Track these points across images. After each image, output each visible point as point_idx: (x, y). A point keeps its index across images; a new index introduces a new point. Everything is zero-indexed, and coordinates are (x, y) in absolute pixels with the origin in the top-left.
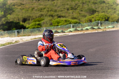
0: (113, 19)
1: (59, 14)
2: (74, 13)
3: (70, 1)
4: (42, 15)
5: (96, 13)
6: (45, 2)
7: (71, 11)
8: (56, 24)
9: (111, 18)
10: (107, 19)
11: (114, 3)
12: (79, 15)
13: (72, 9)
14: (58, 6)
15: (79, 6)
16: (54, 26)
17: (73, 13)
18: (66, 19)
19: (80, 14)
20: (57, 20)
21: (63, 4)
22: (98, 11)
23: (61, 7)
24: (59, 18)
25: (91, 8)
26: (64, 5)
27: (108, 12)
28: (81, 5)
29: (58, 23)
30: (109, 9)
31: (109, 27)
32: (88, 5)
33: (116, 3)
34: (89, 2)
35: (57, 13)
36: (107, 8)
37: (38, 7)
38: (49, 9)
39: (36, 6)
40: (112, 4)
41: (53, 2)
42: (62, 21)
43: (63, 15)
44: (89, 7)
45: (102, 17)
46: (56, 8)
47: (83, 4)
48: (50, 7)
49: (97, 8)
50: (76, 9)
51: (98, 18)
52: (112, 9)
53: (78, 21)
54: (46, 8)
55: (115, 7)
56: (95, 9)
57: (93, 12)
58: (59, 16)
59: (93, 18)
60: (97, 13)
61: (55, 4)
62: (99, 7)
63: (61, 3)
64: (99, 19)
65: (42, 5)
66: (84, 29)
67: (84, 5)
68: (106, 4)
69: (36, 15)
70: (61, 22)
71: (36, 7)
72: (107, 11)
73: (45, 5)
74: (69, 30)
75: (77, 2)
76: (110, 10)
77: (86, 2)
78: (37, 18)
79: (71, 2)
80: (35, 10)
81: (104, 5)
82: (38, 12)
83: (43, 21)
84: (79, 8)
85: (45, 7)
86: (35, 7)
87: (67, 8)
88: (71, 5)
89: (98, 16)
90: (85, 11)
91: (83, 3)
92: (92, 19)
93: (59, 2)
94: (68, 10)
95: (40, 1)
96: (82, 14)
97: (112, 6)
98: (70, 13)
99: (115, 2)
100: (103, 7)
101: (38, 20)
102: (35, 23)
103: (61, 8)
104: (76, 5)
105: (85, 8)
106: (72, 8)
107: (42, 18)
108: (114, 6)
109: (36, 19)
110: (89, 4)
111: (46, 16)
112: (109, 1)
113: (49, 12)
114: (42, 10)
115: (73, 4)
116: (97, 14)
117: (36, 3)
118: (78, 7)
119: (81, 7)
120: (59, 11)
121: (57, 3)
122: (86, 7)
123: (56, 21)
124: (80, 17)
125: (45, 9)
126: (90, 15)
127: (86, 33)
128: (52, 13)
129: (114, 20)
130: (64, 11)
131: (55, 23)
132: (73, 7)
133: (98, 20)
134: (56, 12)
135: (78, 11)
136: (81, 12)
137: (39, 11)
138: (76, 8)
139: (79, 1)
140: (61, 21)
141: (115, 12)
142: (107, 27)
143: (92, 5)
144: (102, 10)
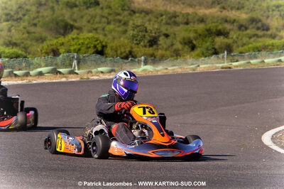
2: (13, 30)
5: (73, 33)
9: (112, 48)
10: (100, 48)
11: (126, 7)
12: (26, 35)
13: (8, 21)
15: (28, 10)
19: (28, 33)
22: (79, 29)
25: (61, 18)
27: (106, 32)
28: (34, 9)
30: (109, 23)
32: (52, 8)
33: (129, 7)
36: (104, 20)
40: (120, 11)
44: (55, 15)
45: (87, 42)
47: (38, 8)
49: (78, 20)
50: (20, 19)
51: (76, 47)
52: (117, 24)
55: (126, 19)
56: (72, 23)
57: (66, 28)
59: (63, 44)
60: (75, 31)
62: (82, 17)
67: (42, 9)
68: (102, 8)
72: (103, 29)
76: (112, 26)
81: (97, 11)
84: (26, 17)
88: (6, 8)
89: (76, 41)
90: (45, 25)
91: (41, 5)
96: (34, 33)
97: (118, 14)
99: (126, 5)
100: (93, 17)
104: (20, 7)
105: (43, 16)
106: (9, 18)
108: (124, 16)
110: (56, 7)
112: (110, 2)
115: (13, 4)
116: (75, 36)
118: (24, 15)
119: (34, 15)
122: (47, 16)
124: (29, 42)
126: (57, 38)
132: (12, 13)
135: (26, 24)
136: (32, 29)
138: (20, 15)
141: (125, 32)
143: (64, 11)
144: (89, 25)
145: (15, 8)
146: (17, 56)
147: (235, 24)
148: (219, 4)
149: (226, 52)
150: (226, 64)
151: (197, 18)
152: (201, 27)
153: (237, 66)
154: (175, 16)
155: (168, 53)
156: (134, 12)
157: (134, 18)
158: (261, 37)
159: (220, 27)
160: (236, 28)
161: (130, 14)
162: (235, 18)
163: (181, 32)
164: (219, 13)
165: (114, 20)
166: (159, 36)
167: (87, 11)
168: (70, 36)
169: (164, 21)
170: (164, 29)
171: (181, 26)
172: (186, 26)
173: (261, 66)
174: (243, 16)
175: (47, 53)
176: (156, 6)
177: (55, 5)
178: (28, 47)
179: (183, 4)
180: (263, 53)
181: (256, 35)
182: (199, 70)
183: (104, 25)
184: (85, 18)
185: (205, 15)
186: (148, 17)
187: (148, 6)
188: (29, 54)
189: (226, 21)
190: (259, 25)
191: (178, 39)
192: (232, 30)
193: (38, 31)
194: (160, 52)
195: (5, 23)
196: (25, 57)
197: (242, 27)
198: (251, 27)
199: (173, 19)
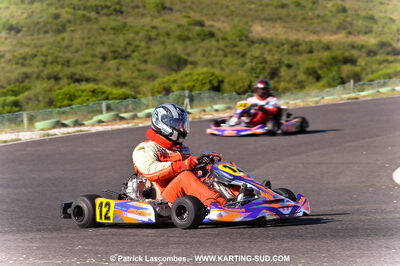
0: (234, 85)
1: (79, 72)
2: (122, 69)
3: (109, 34)
4: (26, 76)
5: (186, 68)
6: (36, 36)
7: (112, 63)
8: (66, 102)
9: (229, 83)
10: (216, 84)
11: (243, 38)
12: (136, 74)
13: (115, 58)
14: (73, 48)
15: (138, 46)
16: (60, 107)
17: (118, 69)
18: (96, 87)
20: (66, 89)
21: (88, 44)
22: (194, 64)
23: (83, 52)
24: (76, 84)
25: (173, 53)
26: (93, 44)
27: (223, 66)
28: (143, 44)
29: (71, 98)
30: (226, 56)
31: (216, 107)
32: (164, 43)
33: (247, 37)
34: (168, 35)
35: (71, 70)
36: (221, 52)
37: (14, 51)
38: (46, 56)
39: (10, 48)
40: (237, 41)
41: (59, 38)
42: (83, 91)
43: (90, 74)
44: (167, 50)
45: (201, 78)
46: (68, 55)
47: (147, 43)
48: (51, 51)
49: (192, 54)
50: (129, 56)
51: (190, 84)
52: (236, 56)
53: (129, 92)
54: (39, 54)
55: (244, 50)
56: (185, 57)
57: (179, 63)
58: (77, 77)
59: (175, 81)
60: (189, 66)
61: (66, 43)
62: (196, 51)
63: (83, 39)
64: (194, 86)
65: (28, 46)
66: (140, 114)
67: (152, 44)
68: (218, 40)
69: (9, 75)
70: (80, 96)
71: (9, 51)
72: (220, 63)
73: (36, 47)
74: (96, 118)
75: (130, 35)
76: (229, 59)
77: (157, 35)
78: (9, 84)
79: (112, 36)
80: (5, 62)
81: (213, 43)
82: (15, 66)
83: (26, 94)
84: (136, 54)
85: (34, 52)
86: (5, 51)
87: (100, 53)
88: (113, 45)
89: (189, 77)
90: (156, 62)
91: (150, 39)
92: (172, 85)
93: (78, 35)
94: (104, 58)
95: (19, 35)
96: (145, 70)
97: (235, 46)
98: (109, 69)
99: (243, 34)
100: (208, 50)
101: (13, 91)
102: (3, 98)
103: (83, 56)
104: (129, 44)
105: (154, 52)
106: (116, 55)
107: (26, 84)
108: (242, 47)
109: (9, 88)
110: (168, 41)
111: (37, 78)
112: (226, 33)
113: (48, 66)
114: (27, 62)
115: (120, 40)
116: (188, 72)
117: (9, 40)
118: (133, 51)
119: (144, 51)
120: (77, 63)
121: (72, 39)
122: (158, 52)
123: (66, 95)
124: (139, 81)
125: (36, 59)
127: (141, 125)
128: (55, 69)
129: (237, 87)
130: (92, 62)
131: (63, 99)
132: (120, 50)
133: (191, 89)
134: (68, 66)
135: (135, 61)
136: (143, 67)
137: (17, 63)
138: (129, 53)
139: (137, 33)
140: (80, 93)
141: (243, 64)
142: (208, 109)
143: (176, 45)
144: (205, 59)
145: (123, 44)
146: (126, 97)
147: (364, 50)
148: (344, 29)
149: (352, 82)
150: (353, 95)
151: (322, 45)
152: (325, 55)
153: (364, 96)
154: (297, 44)
155: (291, 85)
156: (253, 42)
157: (253, 48)
158: (391, 62)
159: (347, 54)
160: (364, 54)
161: (249, 45)
162: (362, 43)
163: (305, 62)
164: (345, 39)
165: (232, 53)
166: (280, 67)
167: (202, 44)
168: (183, 72)
169: (286, 51)
170: (286, 60)
171: (305, 55)
172: (310, 55)
173: (391, 95)
174: (371, 41)
175: (159, 92)
176: (276, 34)
177: (166, 39)
178: (138, 87)
179: (306, 30)
180: (394, 79)
181: (386, 61)
182: (323, 102)
183: (221, 58)
184: (200, 52)
185: (330, 41)
186: (268, 48)
187: (267, 35)
188: (139, 93)
189: (353, 47)
190: (390, 49)
191: (302, 69)
192: (359, 56)
193: (150, 68)
194: (282, 85)
195: (112, 62)
196: (135, 98)
197: (371, 53)
198: (380, 51)
199: (295, 48)
